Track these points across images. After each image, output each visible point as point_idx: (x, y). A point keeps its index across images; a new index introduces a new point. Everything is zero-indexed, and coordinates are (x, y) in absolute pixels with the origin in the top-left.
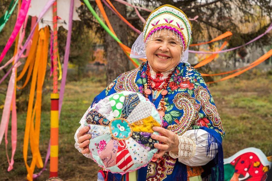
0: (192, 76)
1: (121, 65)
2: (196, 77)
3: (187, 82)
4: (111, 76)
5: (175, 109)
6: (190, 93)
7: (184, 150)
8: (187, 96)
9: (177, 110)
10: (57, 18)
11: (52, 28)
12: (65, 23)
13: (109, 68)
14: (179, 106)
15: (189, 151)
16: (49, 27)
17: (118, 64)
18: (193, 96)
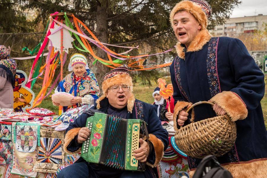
0: (91, 75)
1: (104, 71)
2: (92, 76)
3: (89, 78)
4: (98, 77)
5: (82, 87)
6: (89, 81)
7: (84, 101)
8: (87, 83)
9: (83, 87)
10: (63, 47)
11: (60, 52)
12: (66, 49)
13: (98, 72)
14: (84, 86)
15: (86, 101)
16: (59, 52)
17: (102, 70)
18: (89, 83)
